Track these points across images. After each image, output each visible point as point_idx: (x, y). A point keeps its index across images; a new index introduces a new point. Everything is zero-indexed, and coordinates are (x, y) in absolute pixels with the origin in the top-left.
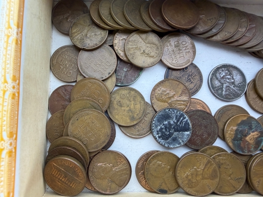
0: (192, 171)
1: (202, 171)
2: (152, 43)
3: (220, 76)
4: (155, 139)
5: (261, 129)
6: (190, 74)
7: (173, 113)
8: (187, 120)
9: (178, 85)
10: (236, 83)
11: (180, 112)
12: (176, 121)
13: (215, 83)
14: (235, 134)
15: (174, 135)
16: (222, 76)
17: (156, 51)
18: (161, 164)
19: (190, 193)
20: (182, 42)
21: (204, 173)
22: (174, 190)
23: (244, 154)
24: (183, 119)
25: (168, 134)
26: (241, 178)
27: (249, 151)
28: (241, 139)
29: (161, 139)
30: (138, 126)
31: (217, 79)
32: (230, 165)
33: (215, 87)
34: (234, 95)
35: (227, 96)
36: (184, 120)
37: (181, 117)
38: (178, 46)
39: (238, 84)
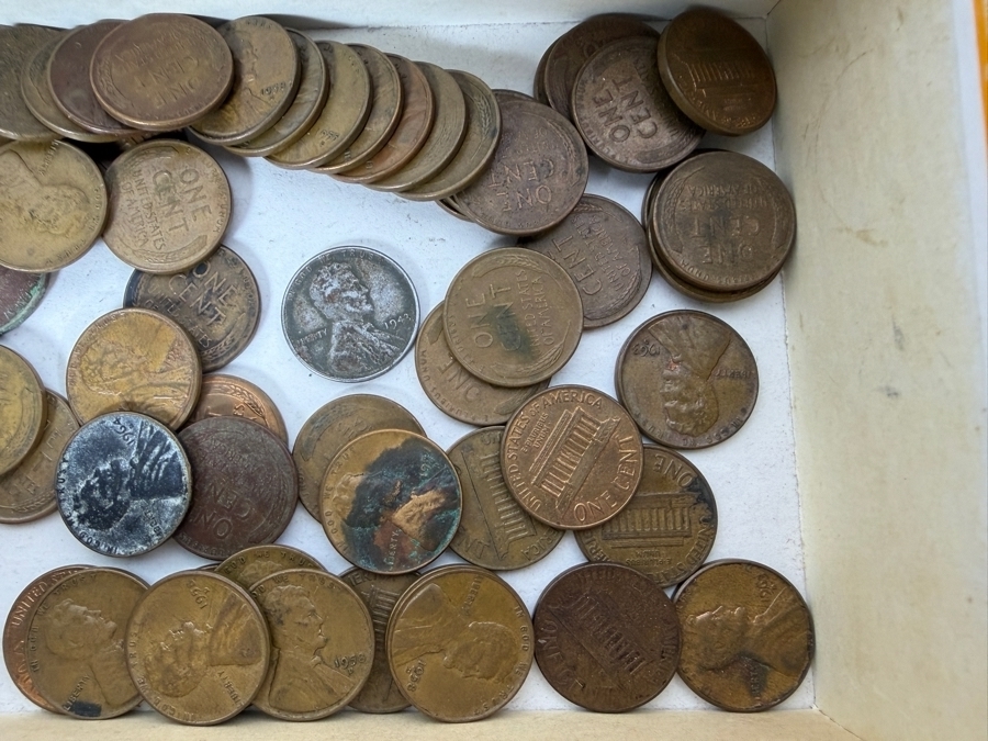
0: (178, 636)
1: (209, 635)
2: (65, 184)
3: (323, 293)
4: (69, 524)
5: (451, 480)
6: (215, 289)
7: (130, 430)
8: (175, 455)
9: (157, 331)
10: (381, 317)
11: (152, 428)
12: (136, 461)
13: (303, 318)
14: (354, 502)
15: (132, 510)
16: (328, 291)
17: (78, 213)
18: (85, 612)
19: (168, 712)
20: (183, 174)
21: (215, 645)
22: (124, 704)
23: (380, 572)
24: (161, 453)
25: (110, 508)
26: (355, 660)
27: (404, 561)
28: (375, 520)
29: (87, 524)
30: (18, 481)
31: (311, 303)
32: (318, 612)
33: (305, 334)
34: (368, 361)
35: (344, 363)
36: (166, 456)
37: (155, 446)
38: (168, 189)
39: (388, 321)
